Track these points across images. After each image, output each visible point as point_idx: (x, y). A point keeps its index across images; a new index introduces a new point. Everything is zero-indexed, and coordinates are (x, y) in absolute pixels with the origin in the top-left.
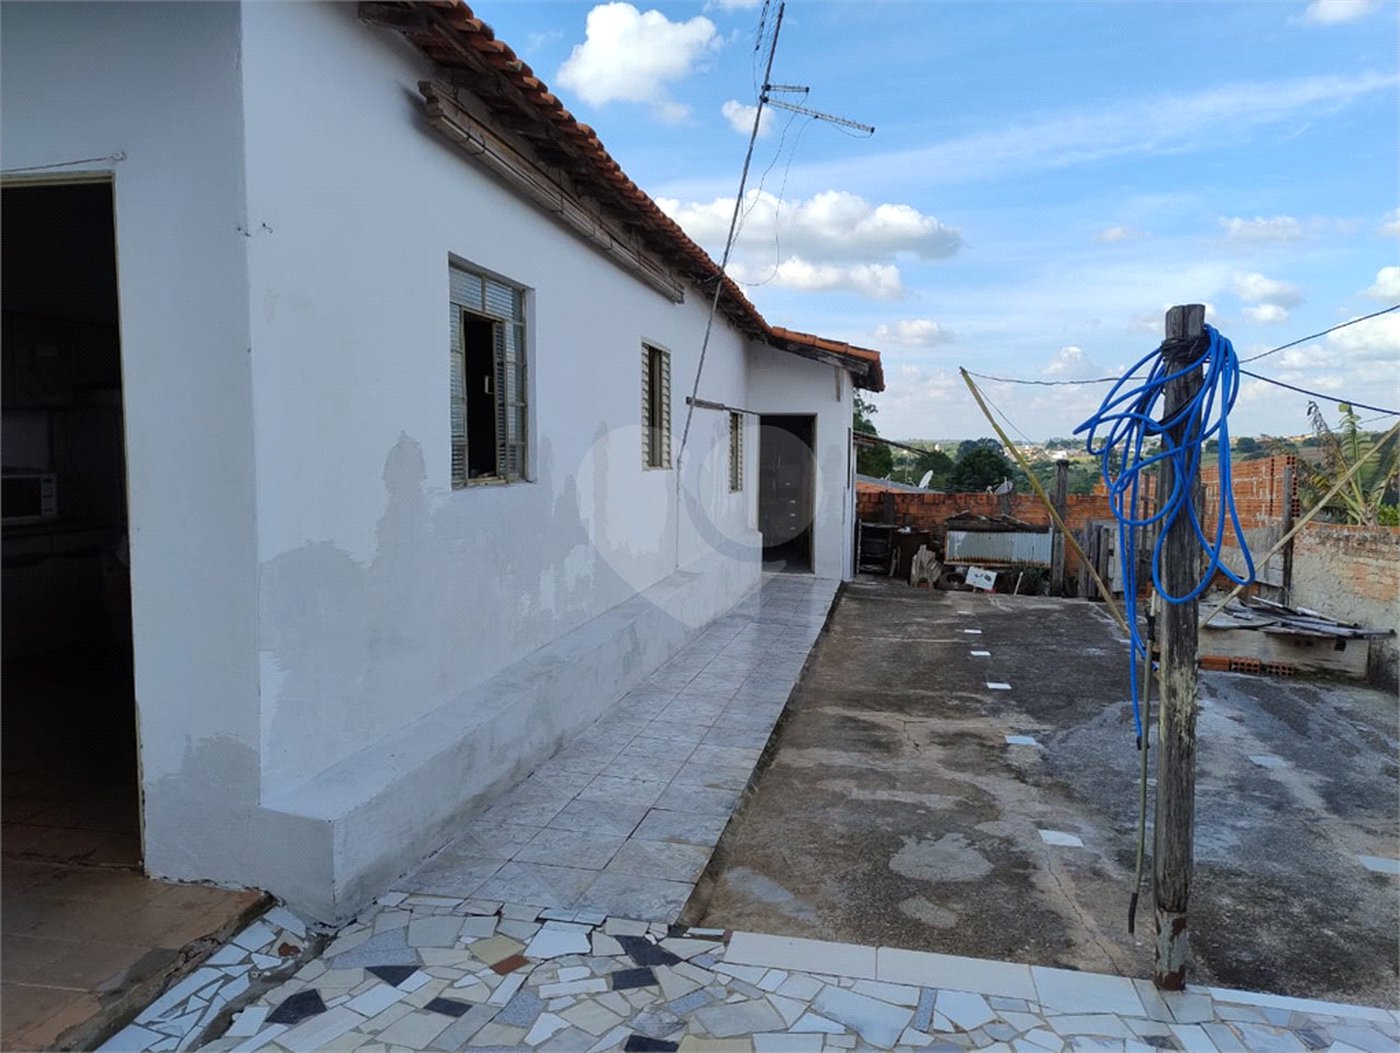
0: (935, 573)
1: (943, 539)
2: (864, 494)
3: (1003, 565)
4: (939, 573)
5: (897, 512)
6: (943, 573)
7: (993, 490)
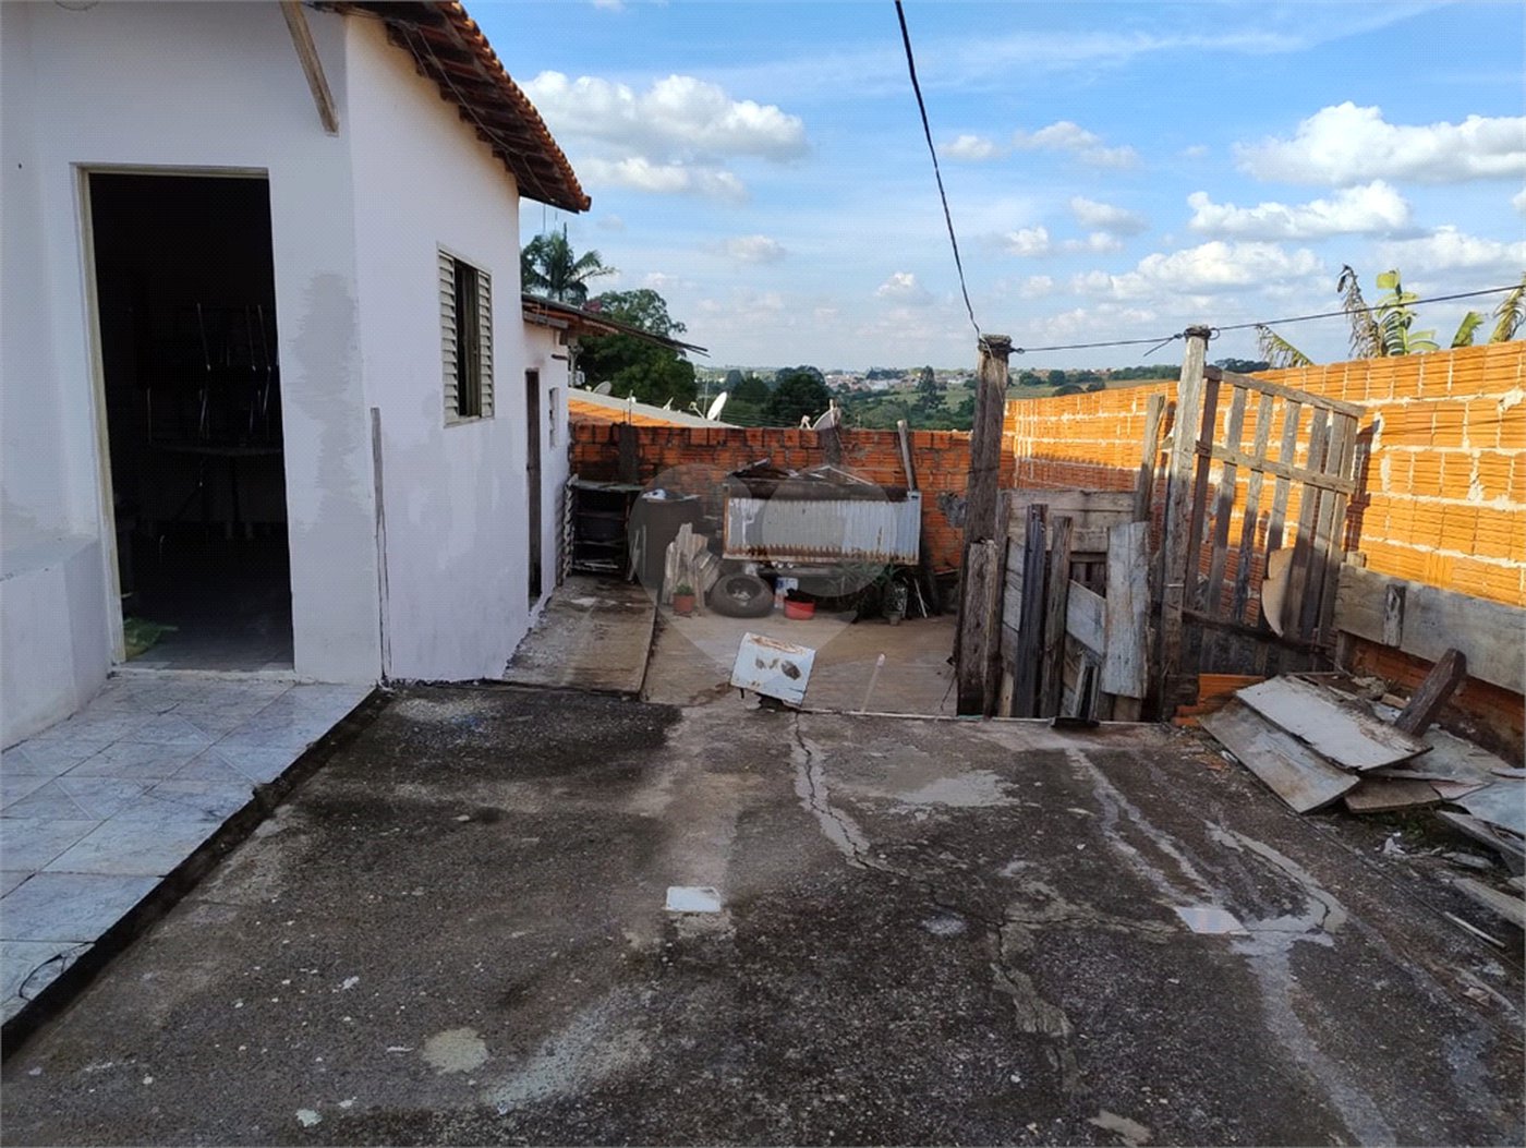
0: (707, 575)
1: (721, 511)
2: (583, 428)
3: (825, 560)
4: (715, 573)
5: (642, 461)
6: (721, 575)
7: (812, 423)
